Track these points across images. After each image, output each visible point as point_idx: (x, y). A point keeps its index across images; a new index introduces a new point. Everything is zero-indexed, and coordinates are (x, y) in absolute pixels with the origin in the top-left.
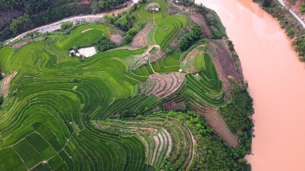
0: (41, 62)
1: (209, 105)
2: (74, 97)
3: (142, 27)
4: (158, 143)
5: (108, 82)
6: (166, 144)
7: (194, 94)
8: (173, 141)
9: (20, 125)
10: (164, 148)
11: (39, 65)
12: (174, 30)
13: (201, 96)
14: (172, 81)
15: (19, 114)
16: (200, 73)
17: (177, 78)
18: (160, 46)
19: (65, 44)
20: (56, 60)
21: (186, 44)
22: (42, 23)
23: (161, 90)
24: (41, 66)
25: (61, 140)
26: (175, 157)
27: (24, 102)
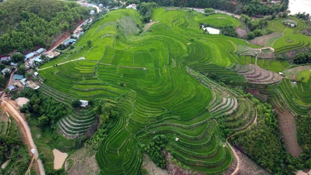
0: (178, 23)
1: (289, 108)
2: (185, 48)
3: (270, 33)
4: (224, 103)
5: (214, 52)
6: (230, 107)
7: (281, 95)
8: (237, 109)
9: (144, 46)
10: (226, 108)
11: (175, 24)
12: (298, 45)
13: (287, 99)
14: (267, 76)
15: (147, 40)
16: (299, 83)
17: (273, 76)
18: (275, 50)
19: (200, 20)
20: (187, 26)
21: (301, 59)
22: (193, 5)
23: (252, 76)
24: (176, 24)
25: (161, 63)
26: (231, 118)
27: (153, 36)
